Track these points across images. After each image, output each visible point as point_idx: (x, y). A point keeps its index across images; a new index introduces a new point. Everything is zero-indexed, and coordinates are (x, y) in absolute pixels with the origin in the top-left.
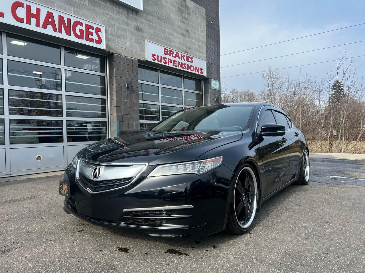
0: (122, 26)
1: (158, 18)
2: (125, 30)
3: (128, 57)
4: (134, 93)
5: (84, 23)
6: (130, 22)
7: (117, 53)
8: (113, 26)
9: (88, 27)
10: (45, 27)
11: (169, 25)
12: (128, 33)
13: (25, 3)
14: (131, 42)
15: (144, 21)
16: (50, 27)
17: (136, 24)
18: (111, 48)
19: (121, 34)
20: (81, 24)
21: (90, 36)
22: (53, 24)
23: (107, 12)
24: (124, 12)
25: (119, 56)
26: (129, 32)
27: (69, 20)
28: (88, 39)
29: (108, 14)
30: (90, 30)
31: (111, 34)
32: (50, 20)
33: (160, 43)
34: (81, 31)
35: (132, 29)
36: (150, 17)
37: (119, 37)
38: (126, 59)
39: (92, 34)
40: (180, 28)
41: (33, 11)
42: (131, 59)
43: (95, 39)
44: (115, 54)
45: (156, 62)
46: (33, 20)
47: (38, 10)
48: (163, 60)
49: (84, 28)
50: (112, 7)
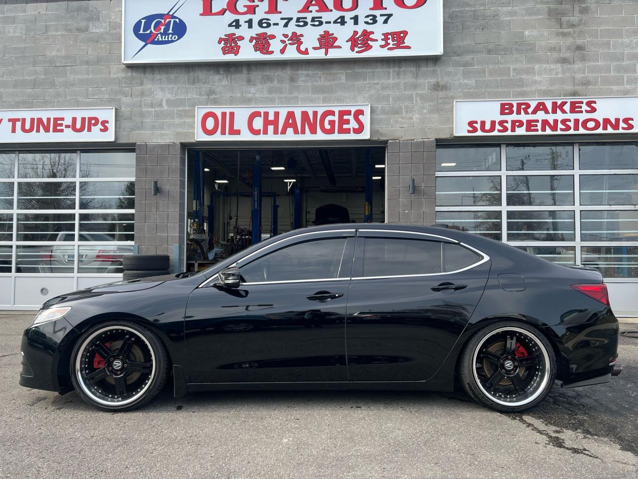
0: (403, 93)
1: (489, 52)
2: (410, 98)
3: (415, 140)
4: (425, 197)
5: (336, 110)
6: (421, 81)
7: (392, 138)
8: (387, 98)
9: (342, 114)
10: (284, 132)
11: (518, 56)
12: (416, 100)
13: (262, 111)
14: (421, 114)
15: (454, 68)
16: (290, 130)
17: (433, 81)
18: (381, 134)
19: (401, 107)
20: (332, 113)
21: (345, 126)
22: (295, 125)
23: (376, 81)
24: (410, 69)
25: (396, 142)
26: (418, 98)
27: (315, 113)
28: (342, 131)
29: (378, 83)
30: (345, 117)
31: (384, 112)
32: (290, 121)
33: (492, 96)
34: (332, 123)
35: (425, 91)
36: (468, 58)
37: (397, 112)
38: (410, 145)
39: (348, 122)
40: (553, 49)
41: (271, 117)
42: (421, 142)
43: (353, 128)
44: (390, 141)
45: (479, 133)
46: (271, 128)
47: (277, 114)
48: (498, 127)
49: (336, 118)
50: (386, 70)
